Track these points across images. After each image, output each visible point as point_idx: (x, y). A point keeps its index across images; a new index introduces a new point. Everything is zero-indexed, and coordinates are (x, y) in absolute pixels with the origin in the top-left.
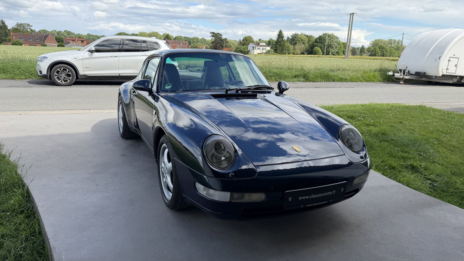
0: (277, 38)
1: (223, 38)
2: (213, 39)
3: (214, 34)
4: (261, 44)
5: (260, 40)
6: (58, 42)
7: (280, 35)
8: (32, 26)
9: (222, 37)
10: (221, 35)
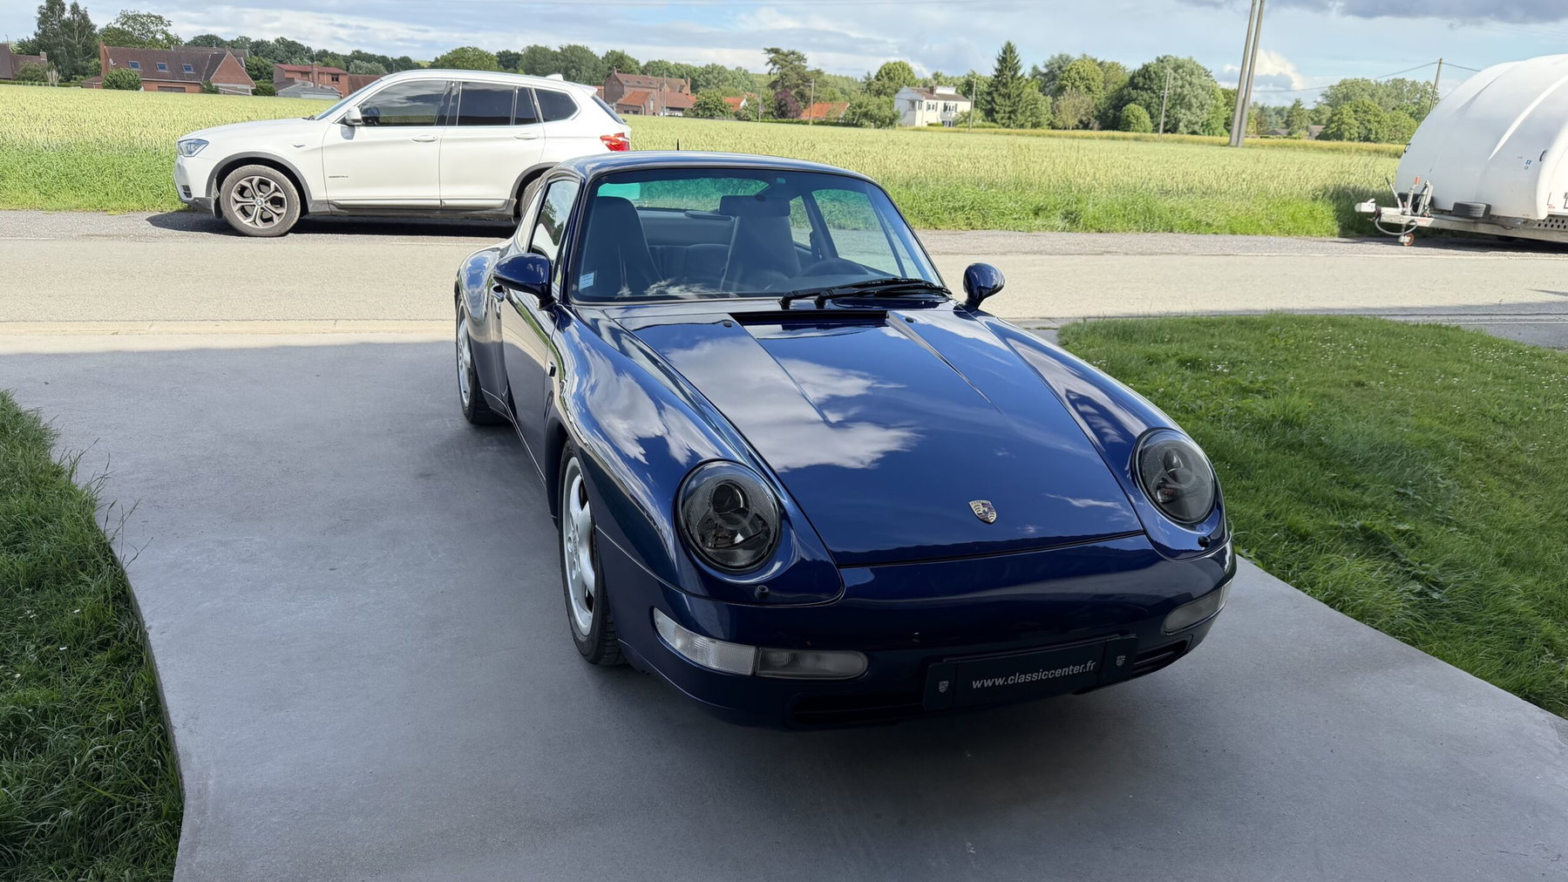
0: (996, 70)
1: (808, 69)
2: (775, 71)
3: (778, 56)
4: (940, 90)
5: (936, 76)
6: (255, 78)
7: (1007, 60)
8: (170, 25)
9: (806, 64)
10: (801, 58)
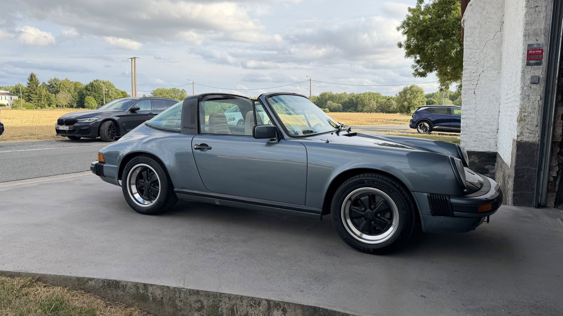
0: (28, 84)
7: (33, 80)
